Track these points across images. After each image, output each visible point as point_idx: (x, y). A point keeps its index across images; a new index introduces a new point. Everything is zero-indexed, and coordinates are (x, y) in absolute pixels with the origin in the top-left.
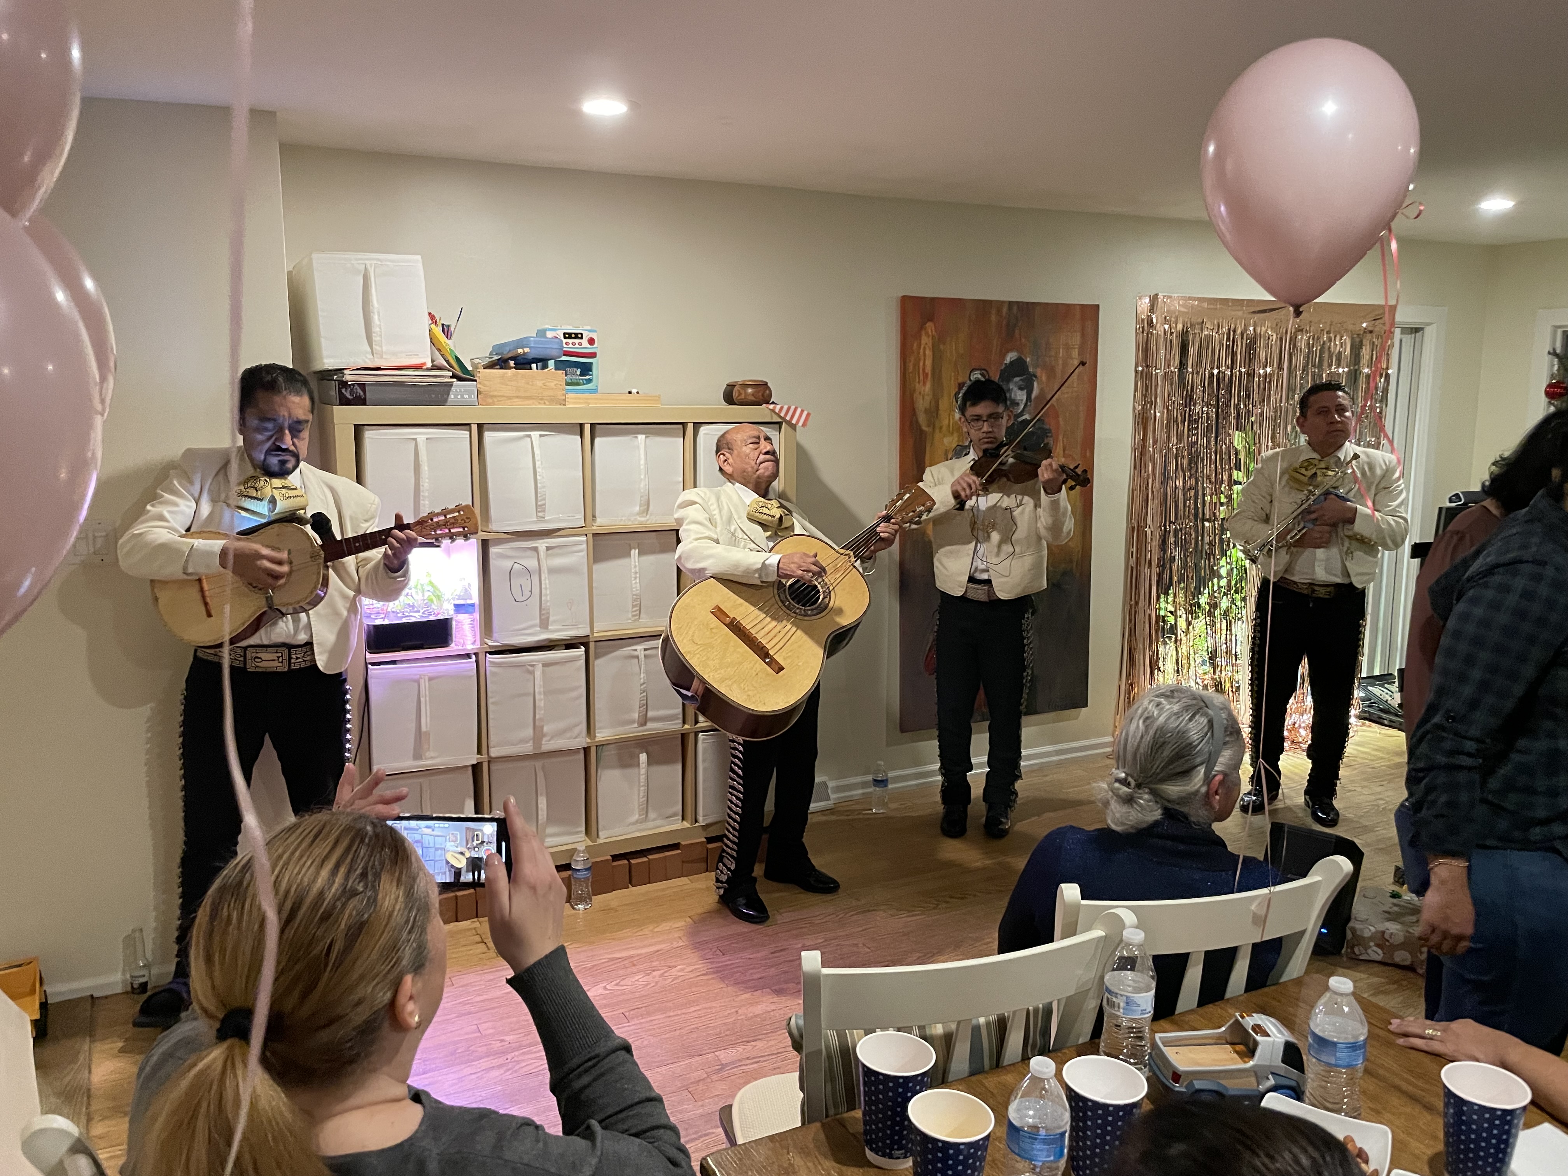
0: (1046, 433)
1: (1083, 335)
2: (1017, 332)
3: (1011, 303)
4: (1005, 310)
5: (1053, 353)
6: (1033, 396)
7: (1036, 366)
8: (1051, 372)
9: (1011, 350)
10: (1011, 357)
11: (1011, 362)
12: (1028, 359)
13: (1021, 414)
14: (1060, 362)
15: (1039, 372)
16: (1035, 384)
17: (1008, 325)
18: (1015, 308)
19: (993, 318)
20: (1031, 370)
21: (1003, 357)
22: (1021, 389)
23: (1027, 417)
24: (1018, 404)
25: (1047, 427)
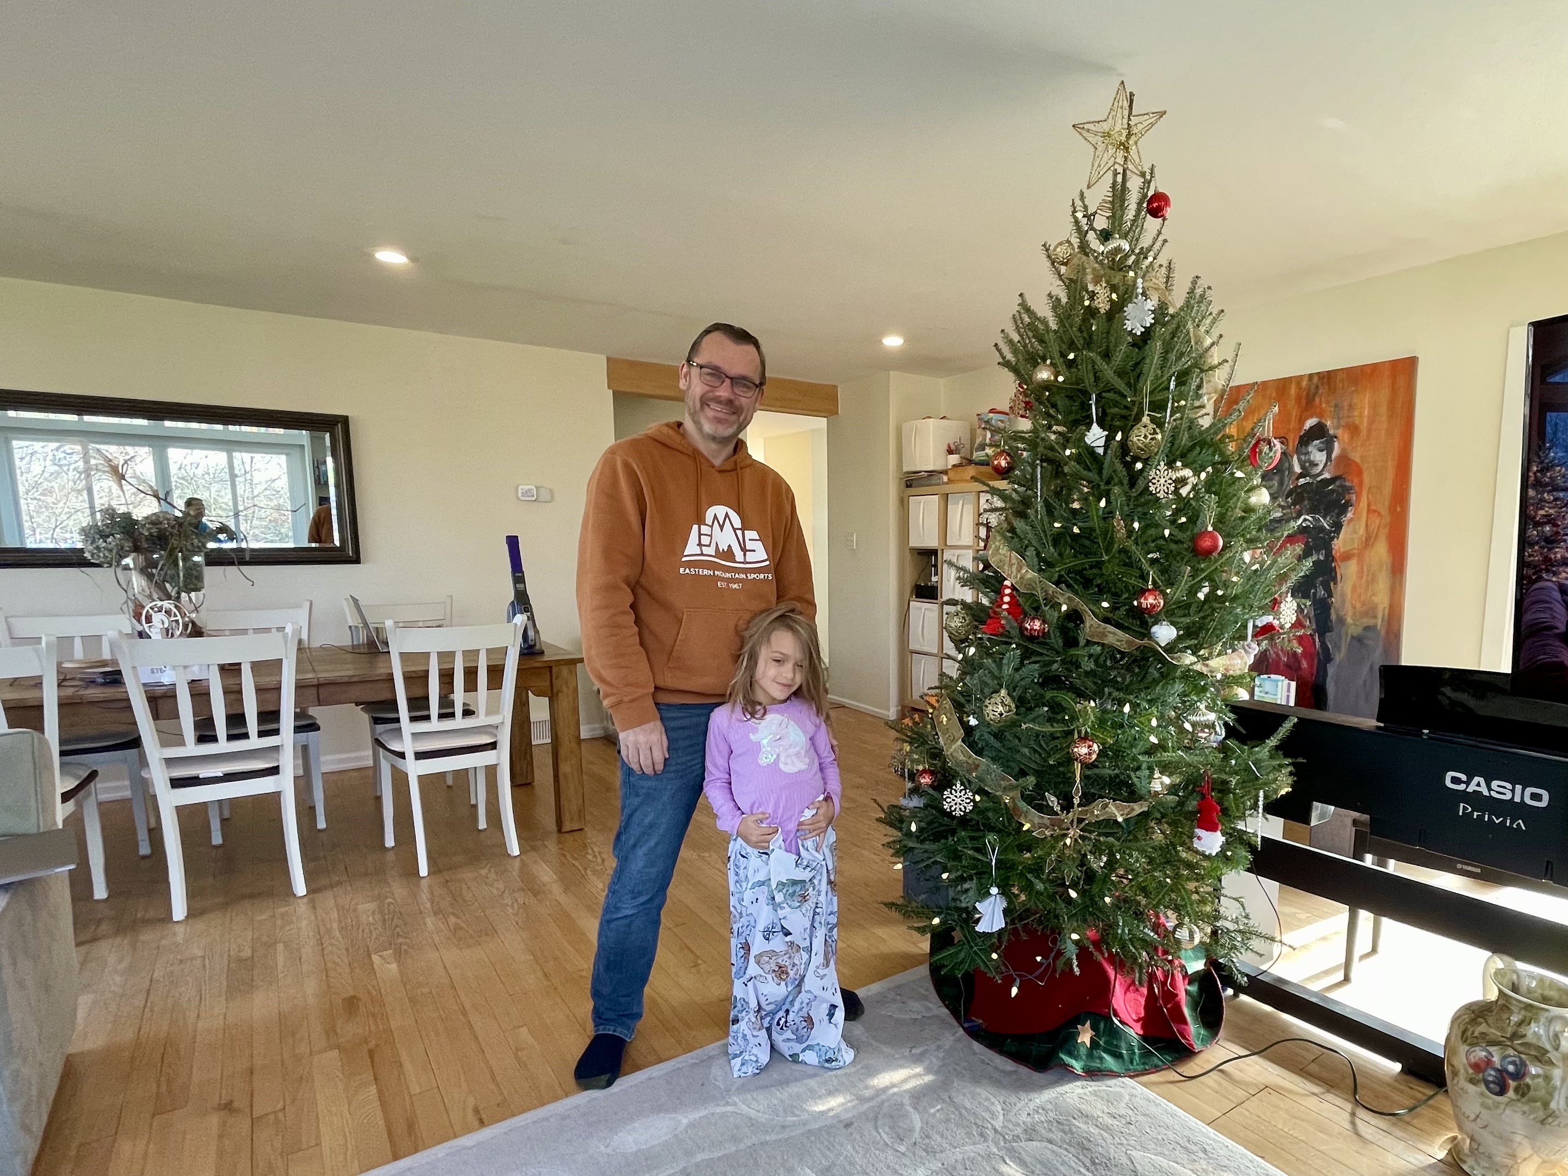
0: (1347, 490)
1: (1394, 390)
2: (1317, 400)
3: (1311, 376)
4: (1304, 383)
5: (1356, 413)
6: (1334, 456)
7: (1337, 427)
8: (1354, 430)
9: (1312, 417)
10: (1310, 423)
11: (1311, 428)
12: (1328, 423)
13: (1320, 474)
14: (1365, 420)
15: (1339, 432)
16: (1336, 444)
17: (1308, 395)
18: (1315, 380)
19: (1293, 391)
20: (1331, 432)
21: (1302, 422)
22: (1321, 450)
23: (1327, 475)
24: (1317, 465)
25: (1348, 484)
